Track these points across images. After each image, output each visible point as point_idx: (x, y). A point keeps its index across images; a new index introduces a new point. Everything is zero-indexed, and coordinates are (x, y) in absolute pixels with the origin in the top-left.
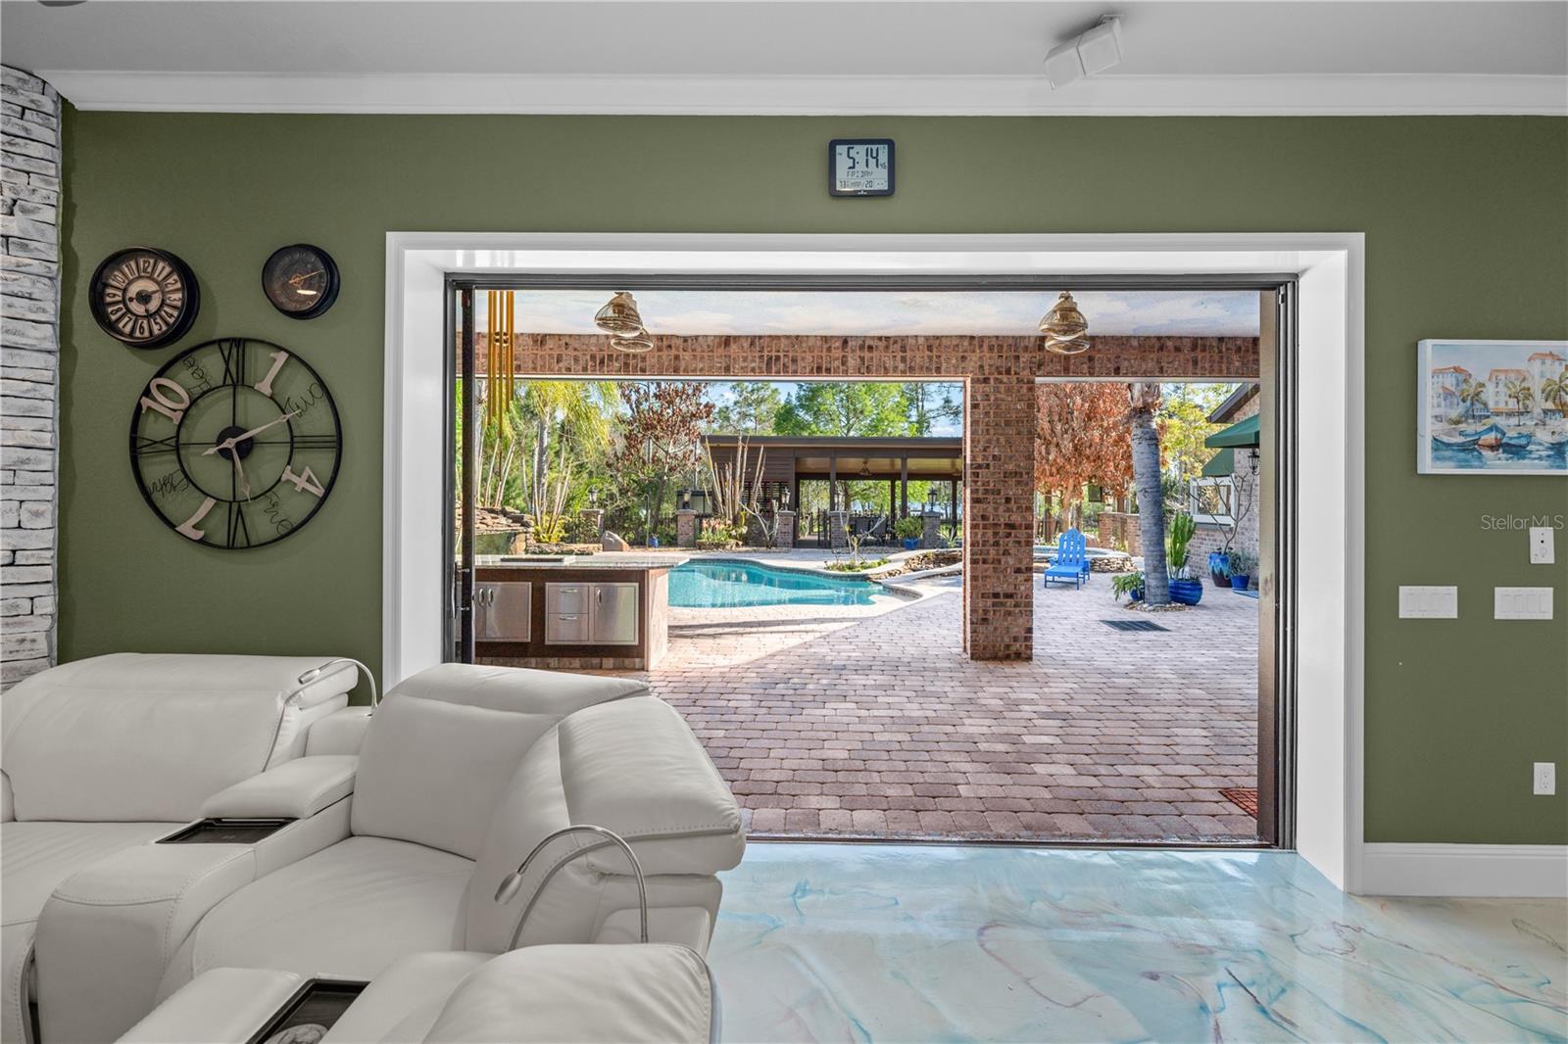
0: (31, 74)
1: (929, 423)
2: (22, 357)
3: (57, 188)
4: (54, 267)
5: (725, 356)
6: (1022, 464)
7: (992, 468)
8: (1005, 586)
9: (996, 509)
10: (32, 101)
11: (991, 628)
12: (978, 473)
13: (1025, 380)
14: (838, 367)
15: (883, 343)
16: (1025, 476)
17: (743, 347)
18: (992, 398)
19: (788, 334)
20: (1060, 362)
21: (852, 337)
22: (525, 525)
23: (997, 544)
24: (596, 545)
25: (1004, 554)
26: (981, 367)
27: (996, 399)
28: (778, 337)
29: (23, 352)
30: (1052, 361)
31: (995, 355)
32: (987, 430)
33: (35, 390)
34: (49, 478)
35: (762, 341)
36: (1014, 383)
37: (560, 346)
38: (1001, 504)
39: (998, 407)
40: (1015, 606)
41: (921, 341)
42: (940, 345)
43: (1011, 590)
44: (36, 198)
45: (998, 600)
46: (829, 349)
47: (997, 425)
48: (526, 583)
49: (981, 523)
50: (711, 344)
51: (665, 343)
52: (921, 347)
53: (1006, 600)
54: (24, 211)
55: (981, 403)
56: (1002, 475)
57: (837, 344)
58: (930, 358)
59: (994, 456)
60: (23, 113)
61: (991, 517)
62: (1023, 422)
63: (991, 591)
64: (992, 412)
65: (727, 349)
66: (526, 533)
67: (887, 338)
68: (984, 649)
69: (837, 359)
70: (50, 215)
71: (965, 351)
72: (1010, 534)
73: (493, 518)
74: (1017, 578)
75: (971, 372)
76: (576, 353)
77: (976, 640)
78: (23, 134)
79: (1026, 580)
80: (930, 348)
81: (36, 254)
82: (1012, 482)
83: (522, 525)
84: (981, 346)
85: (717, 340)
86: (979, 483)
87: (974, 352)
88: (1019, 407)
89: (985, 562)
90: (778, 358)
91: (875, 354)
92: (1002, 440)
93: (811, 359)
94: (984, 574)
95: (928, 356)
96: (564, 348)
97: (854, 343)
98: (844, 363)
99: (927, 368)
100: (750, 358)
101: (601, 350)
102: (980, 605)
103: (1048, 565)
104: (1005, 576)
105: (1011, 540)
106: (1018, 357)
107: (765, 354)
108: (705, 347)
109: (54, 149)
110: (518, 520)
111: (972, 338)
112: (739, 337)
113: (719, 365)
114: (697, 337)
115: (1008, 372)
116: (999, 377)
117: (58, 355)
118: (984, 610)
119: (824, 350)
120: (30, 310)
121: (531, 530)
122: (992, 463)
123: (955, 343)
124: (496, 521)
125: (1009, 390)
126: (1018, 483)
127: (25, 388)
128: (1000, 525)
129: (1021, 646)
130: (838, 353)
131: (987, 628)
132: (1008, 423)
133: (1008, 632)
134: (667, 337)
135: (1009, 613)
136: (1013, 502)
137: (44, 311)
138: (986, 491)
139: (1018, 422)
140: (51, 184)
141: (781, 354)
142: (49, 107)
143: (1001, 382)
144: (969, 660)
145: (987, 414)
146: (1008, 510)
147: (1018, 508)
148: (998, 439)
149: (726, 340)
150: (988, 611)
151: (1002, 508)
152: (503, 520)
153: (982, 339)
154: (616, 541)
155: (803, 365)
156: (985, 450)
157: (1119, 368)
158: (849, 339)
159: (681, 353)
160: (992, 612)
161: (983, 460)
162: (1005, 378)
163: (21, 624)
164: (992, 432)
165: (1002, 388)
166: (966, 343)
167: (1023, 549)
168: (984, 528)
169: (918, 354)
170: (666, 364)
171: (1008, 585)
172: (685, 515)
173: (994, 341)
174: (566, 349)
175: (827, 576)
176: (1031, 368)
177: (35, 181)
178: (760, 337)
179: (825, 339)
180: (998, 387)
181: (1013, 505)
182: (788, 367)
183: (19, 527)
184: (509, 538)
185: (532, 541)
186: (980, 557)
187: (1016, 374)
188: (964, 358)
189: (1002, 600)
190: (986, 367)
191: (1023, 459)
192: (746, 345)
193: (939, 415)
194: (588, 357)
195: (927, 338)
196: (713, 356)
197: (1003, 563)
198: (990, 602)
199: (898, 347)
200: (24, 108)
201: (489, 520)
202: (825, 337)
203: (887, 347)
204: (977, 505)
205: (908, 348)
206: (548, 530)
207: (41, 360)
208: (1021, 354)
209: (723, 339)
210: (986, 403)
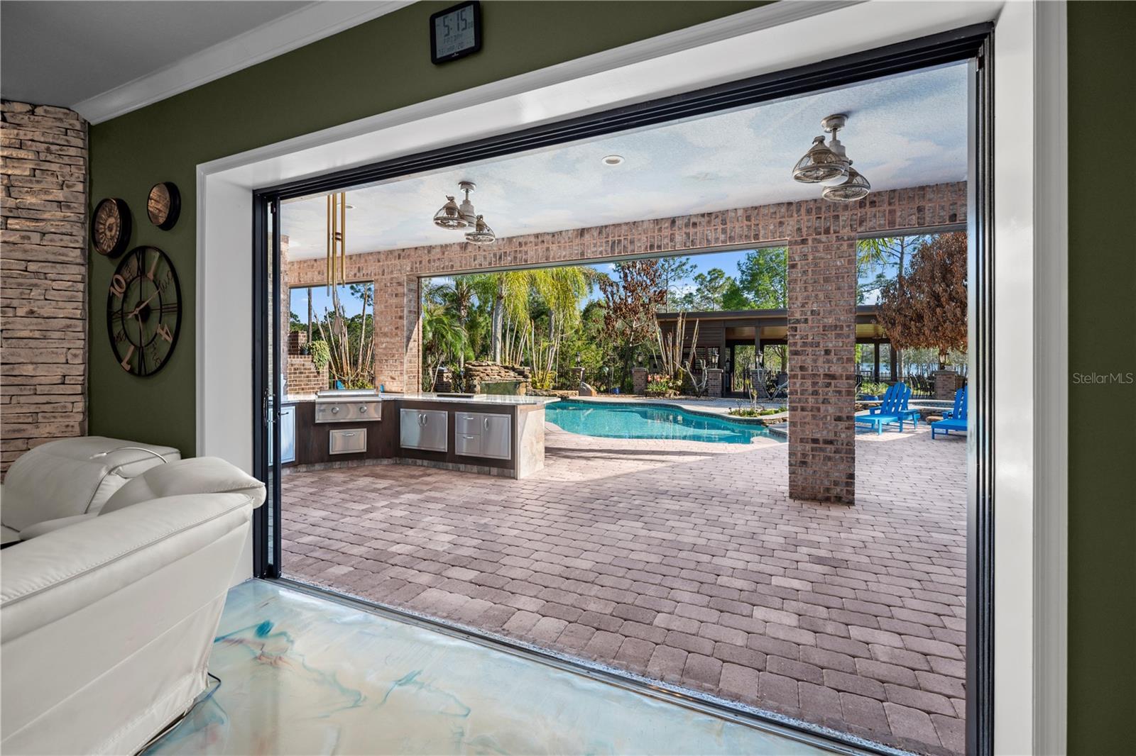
0: (69, 109)
1: (862, 296)
2: (67, 268)
3: (84, 172)
4: (82, 216)
5: (581, 244)
6: (842, 318)
7: (810, 322)
8: (825, 432)
9: (815, 361)
10: (70, 125)
11: (810, 471)
12: (796, 327)
13: (845, 238)
14: (668, 244)
15: (707, 218)
16: (846, 329)
17: (593, 236)
18: (810, 257)
19: (627, 221)
20: (884, 216)
21: (679, 217)
22: (526, 377)
23: (815, 393)
24: (574, 392)
25: (823, 403)
26: (799, 230)
27: (814, 258)
28: (619, 225)
29: (68, 265)
30: (875, 216)
31: (813, 216)
32: (805, 287)
33: (73, 286)
34: (82, 335)
35: (607, 229)
36: (834, 242)
37: (475, 250)
38: (820, 355)
39: (816, 265)
40: (835, 452)
41: (740, 213)
42: (758, 214)
43: (831, 436)
44: (73, 179)
45: (817, 445)
46: (660, 230)
47: (815, 282)
48: (444, 412)
49: (800, 373)
50: (571, 236)
51: (540, 239)
52: (740, 218)
53: (826, 446)
54: (68, 187)
55: (799, 263)
56: (821, 329)
57: (666, 225)
58: (749, 227)
59: (812, 311)
60: (66, 132)
61: (810, 368)
62: (843, 277)
63: (810, 437)
64: (810, 270)
65: (582, 238)
66: (526, 382)
67: (710, 214)
68: (803, 490)
69: (667, 237)
70: (80, 187)
71: (783, 217)
72: (830, 384)
73: (506, 372)
74: (837, 426)
75: (788, 235)
76: (485, 253)
77: (794, 481)
78: (66, 144)
79: (846, 428)
80: (748, 218)
81: (75, 210)
82: (832, 335)
83: (524, 377)
84: (798, 211)
85: (576, 233)
86: (798, 337)
87: (792, 216)
88: (838, 263)
89: (803, 409)
90: (619, 241)
91: (699, 229)
92: (821, 296)
93: (646, 239)
94: (803, 421)
95: (747, 226)
96: (477, 251)
97: (681, 222)
98: (672, 240)
99: (746, 236)
100: (599, 244)
101: (500, 249)
102: (799, 449)
103: (941, 418)
104: (824, 424)
105: (831, 389)
106: (838, 216)
107: (610, 239)
108: (567, 239)
109: (83, 150)
110: (521, 373)
111: (790, 204)
112: (590, 228)
113: (576, 252)
114: (561, 232)
115: (827, 231)
116: (818, 237)
117: (87, 266)
118: (803, 454)
119: (656, 232)
120: (71, 242)
121: (530, 380)
122: (810, 318)
123: (772, 211)
124: (507, 374)
125: (827, 249)
126: (838, 336)
127: (67, 286)
128: (819, 375)
129: (842, 490)
130: (666, 232)
131: (805, 471)
132: (827, 280)
133: (828, 476)
134: (541, 234)
135: (830, 459)
136: (833, 354)
137: (78, 242)
138: (805, 344)
139: (838, 278)
140: (80, 169)
141: (622, 238)
142: (78, 126)
143: (820, 241)
144: (788, 499)
145: (805, 272)
146: (828, 361)
147: (838, 359)
148: (817, 295)
149: (581, 231)
150: (807, 455)
151: (821, 360)
152: (512, 374)
153: (799, 204)
154: (588, 389)
155: (639, 245)
156: (803, 306)
157: (955, 215)
158: (676, 219)
159: (551, 246)
160: (811, 456)
161: (801, 315)
162: (823, 238)
163: (68, 417)
164: (810, 289)
165: (821, 247)
166: (783, 210)
167: (843, 398)
168: (802, 379)
169: (737, 225)
170: (540, 254)
171: (828, 433)
172: (639, 372)
173: (812, 205)
174: (479, 250)
175: (729, 419)
176: (851, 225)
177: (74, 169)
178: (606, 227)
179: (657, 221)
180: (816, 247)
181: (833, 357)
182: (627, 248)
183: (67, 363)
184: (516, 385)
185: (530, 388)
186: (799, 405)
187: (835, 233)
188: (781, 223)
189: (821, 445)
190: (804, 230)
191: (844, 312)
192: (596, 234)
193: (872, 289)
194: (492, 255)
195: (746, 210)
196: (572, 245)
197: (822, 411)
198: (809, 446)
199: (719, 220)
200: (67, 129)
201: (503, 373)
202: (657, 220)
203: (709, 222)
204: (795, 357)
205: (728, 221)
206: (542, 380)
207: (76, 269)
208: (840, 213)
209: (579, 231)
210: (803, 262)
